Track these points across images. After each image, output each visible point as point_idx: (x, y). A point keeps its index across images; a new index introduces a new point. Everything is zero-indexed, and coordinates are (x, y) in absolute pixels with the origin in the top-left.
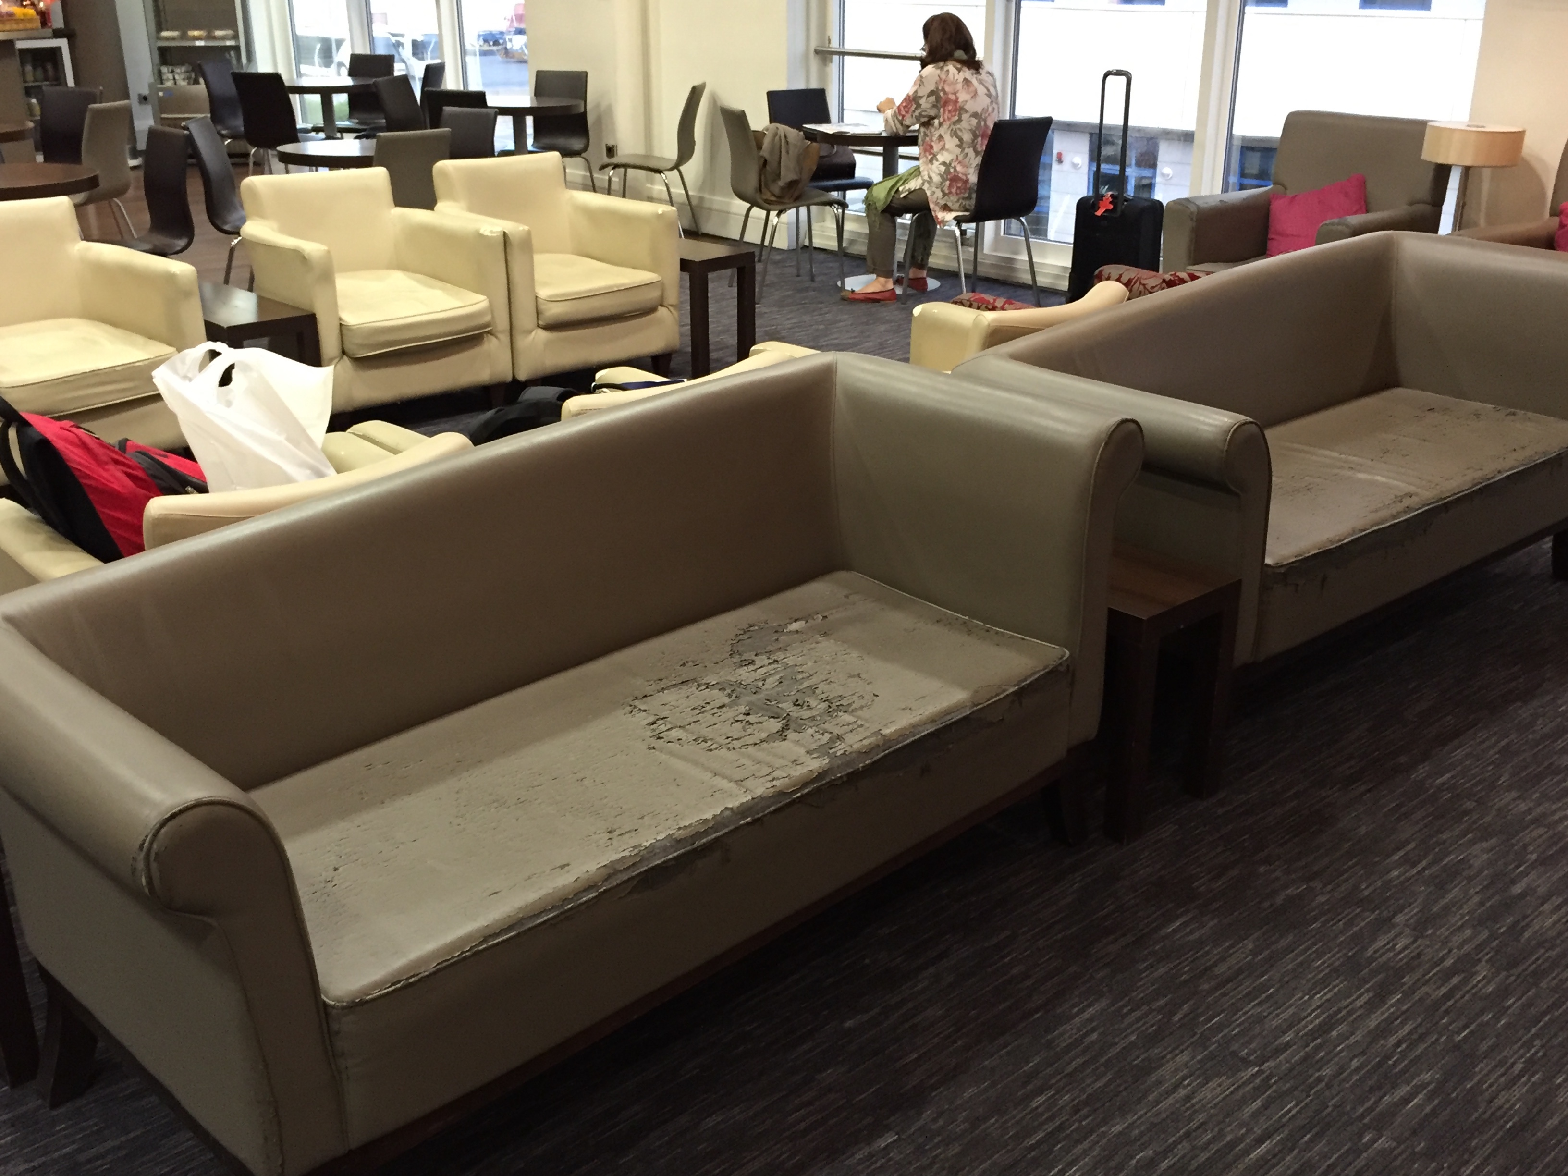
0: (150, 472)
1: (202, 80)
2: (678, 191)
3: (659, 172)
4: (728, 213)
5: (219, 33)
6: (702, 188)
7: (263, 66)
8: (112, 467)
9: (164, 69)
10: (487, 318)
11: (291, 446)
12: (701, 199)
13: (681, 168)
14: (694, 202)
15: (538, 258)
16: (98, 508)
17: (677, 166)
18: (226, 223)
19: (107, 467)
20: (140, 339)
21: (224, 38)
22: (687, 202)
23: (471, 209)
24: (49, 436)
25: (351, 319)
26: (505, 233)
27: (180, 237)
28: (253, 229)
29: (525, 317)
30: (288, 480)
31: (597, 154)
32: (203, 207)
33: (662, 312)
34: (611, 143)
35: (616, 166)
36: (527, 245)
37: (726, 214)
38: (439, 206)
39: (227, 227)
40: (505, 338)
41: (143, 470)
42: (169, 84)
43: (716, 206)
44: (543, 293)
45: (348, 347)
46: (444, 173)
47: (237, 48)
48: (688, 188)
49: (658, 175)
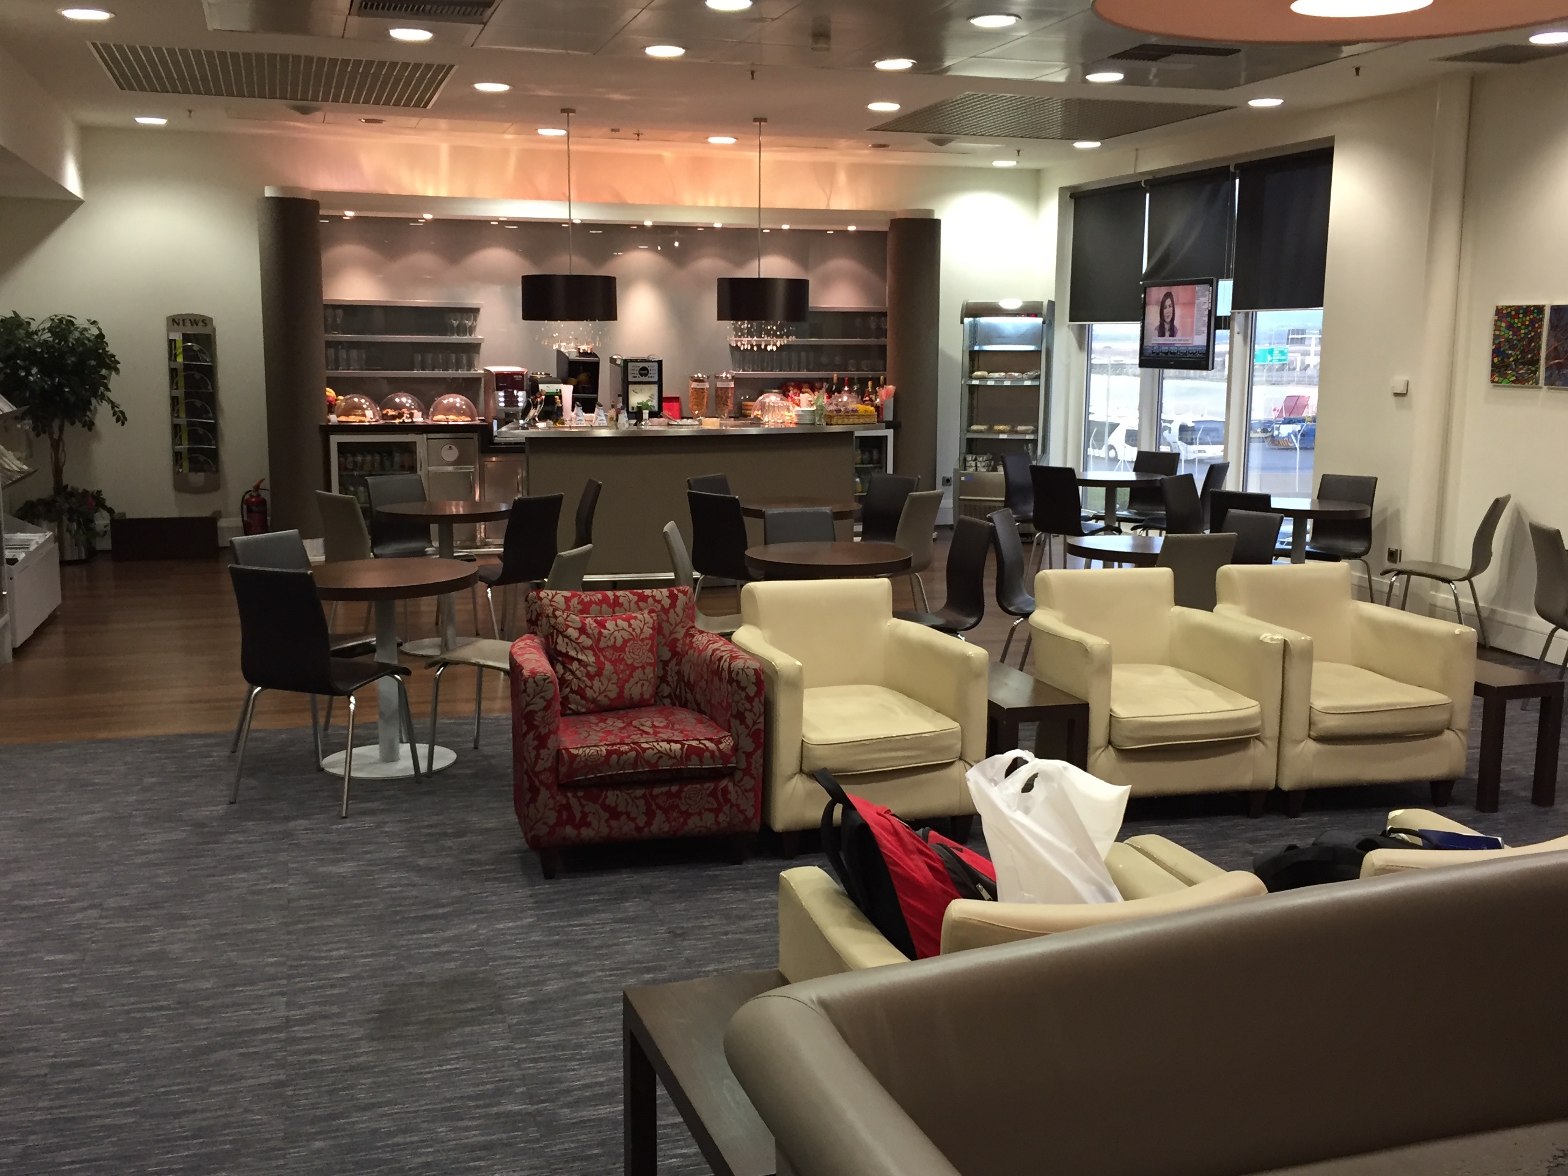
0: (948, 865)
1: (1001, 469)
2: (1467, 601)
3: (1449, 581)
4: (1525, 629)
5: (1020, 428)
6: (1494, 600)
7: (1055, 460)
8: (915, 857)
9: (969, 458)
10: (1258, 724)
11: (1079, 859)
12: (1493, 611)
13: (1473, 579)
14: (1484, 614)
15: (1316, 665)
16: (900, 894)
17: (1468, 578)
18: (1011, 605)
19: (912, 856)
20: (930, 711)
21: (1025, 433)
22: (1476, 613)
23: (1251, 614)
24: (870, 822)
25: (1122, 711)
26: (1285, 641)
27: (969, 615)
28: (1042, 617)
29: (1296, 726)
30: (1078, 899)
31: (1378, 556)
32: (994, 591)
33: (1448, 735)
34: (1394, 547)
35: (1399, 573)
36: (1308, 654)
37: (1521, 631)
38: (1218, 607)
39: (1011, 609)
40: (1272, 745)
41: (942, 862)
42: (971, 470)
43: (1509, 621)
44: (1319, 703)
45: (1116, 739)
46: (1227, 576)
47: (1035, 442)
48: (1479, 600)
49: (1447, 584)
